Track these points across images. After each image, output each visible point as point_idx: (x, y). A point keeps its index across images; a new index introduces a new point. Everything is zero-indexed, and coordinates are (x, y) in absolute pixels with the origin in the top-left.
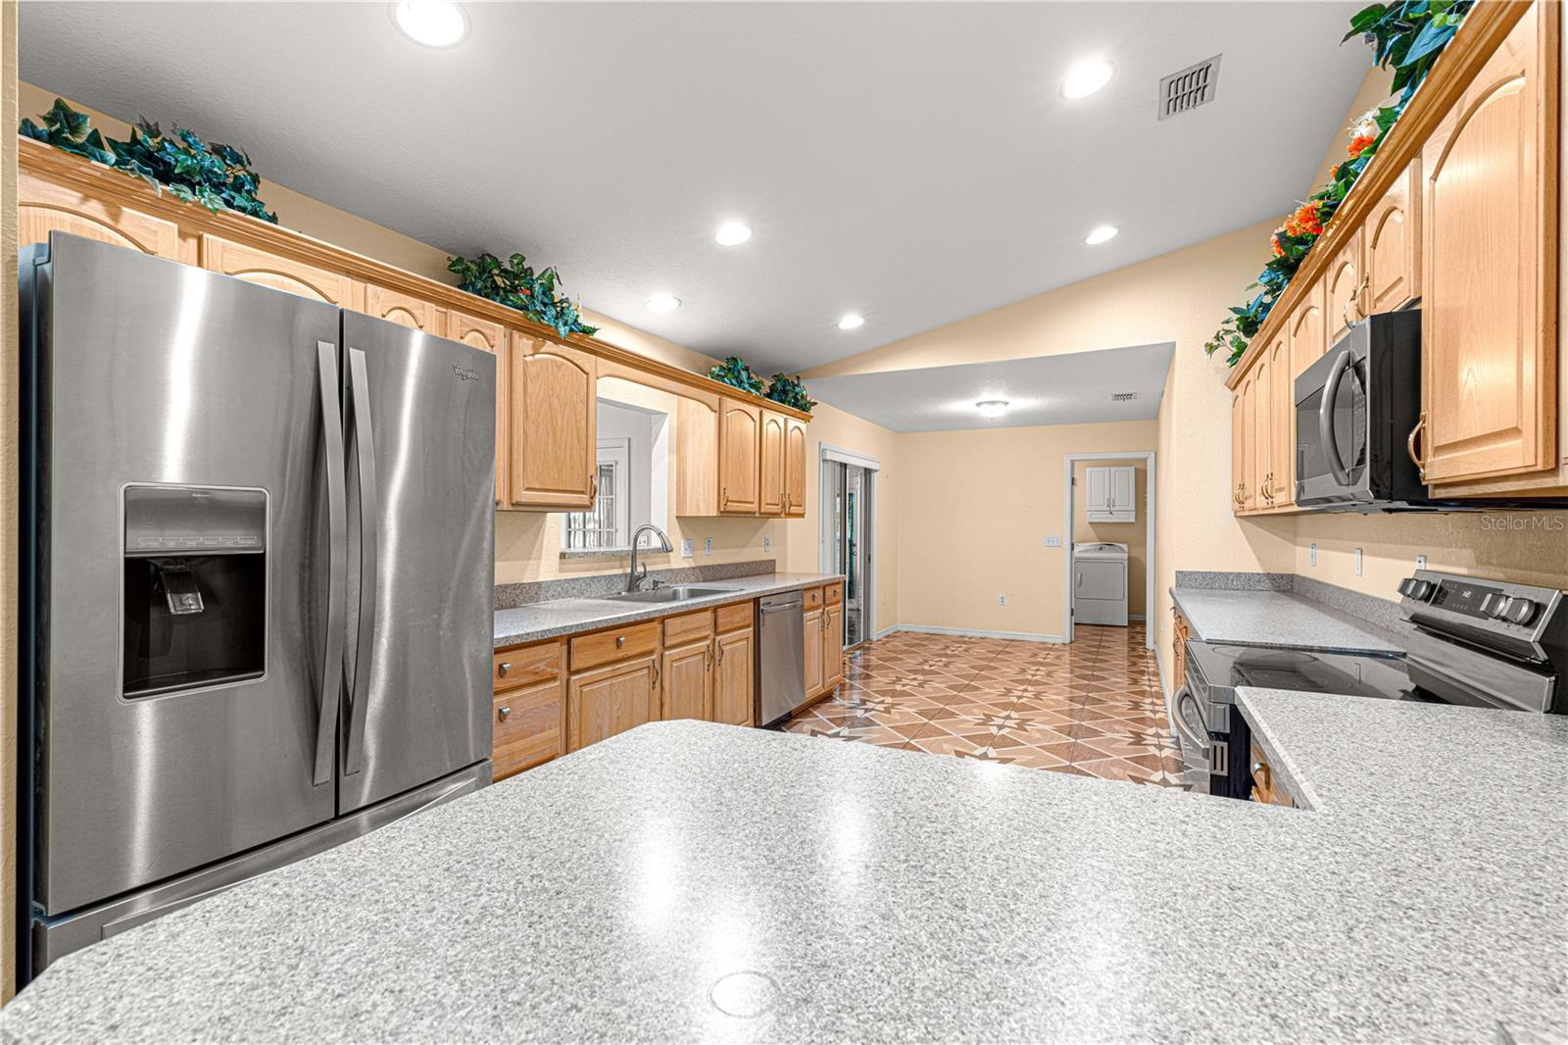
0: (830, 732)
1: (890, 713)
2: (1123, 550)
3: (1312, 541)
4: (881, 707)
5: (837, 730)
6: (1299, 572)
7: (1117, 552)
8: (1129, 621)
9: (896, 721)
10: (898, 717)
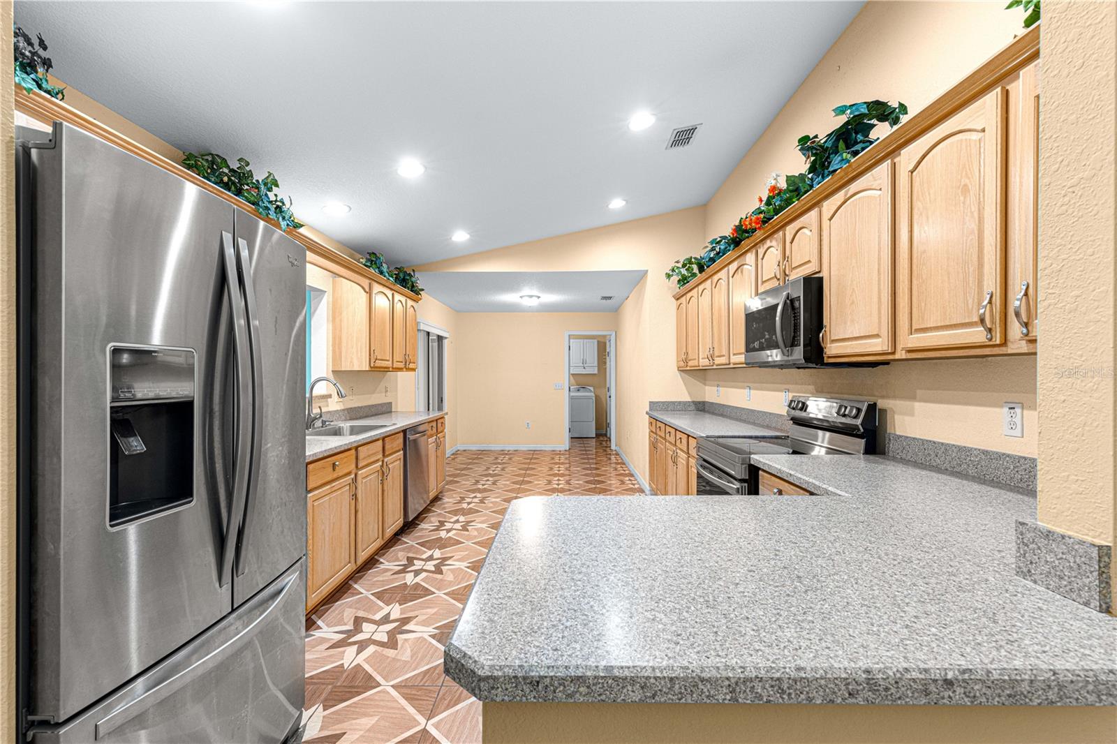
0: (424, 556)
1: (468, 530)
2: (591, 391)
3: (716, 383)
4: (458, 526)
5: (429, 553)
6: (707, 400)
7: (588, 392)
8: (596, 434)
9: (475, 537)
10: (476, 533)
